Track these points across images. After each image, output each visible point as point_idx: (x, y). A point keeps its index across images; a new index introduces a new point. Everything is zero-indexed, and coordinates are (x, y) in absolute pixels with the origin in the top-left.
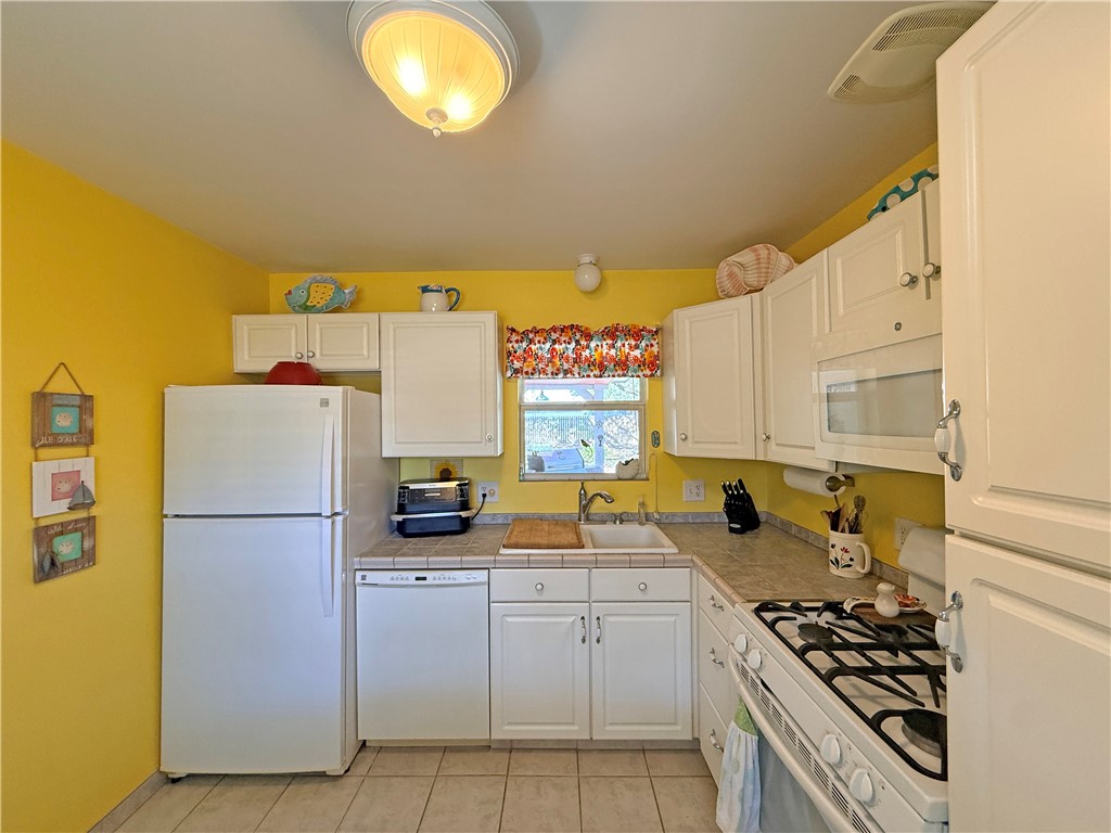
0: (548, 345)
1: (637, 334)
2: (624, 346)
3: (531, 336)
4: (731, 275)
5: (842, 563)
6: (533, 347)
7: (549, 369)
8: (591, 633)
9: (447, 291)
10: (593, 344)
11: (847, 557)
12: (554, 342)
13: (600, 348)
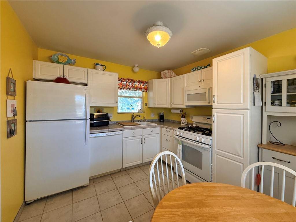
0: (126, 82)
1: (143, 82)
2: (141, 85)
3: (122, 80)
4: (163, 74)
5: (183, 123)
6: (122, 82)
7: (126, 88)
8: (143, 142)
9: (103, 66)
10: (135, 84)
11: (184, 122)
12: (127, 82)
13: (136, 85)
